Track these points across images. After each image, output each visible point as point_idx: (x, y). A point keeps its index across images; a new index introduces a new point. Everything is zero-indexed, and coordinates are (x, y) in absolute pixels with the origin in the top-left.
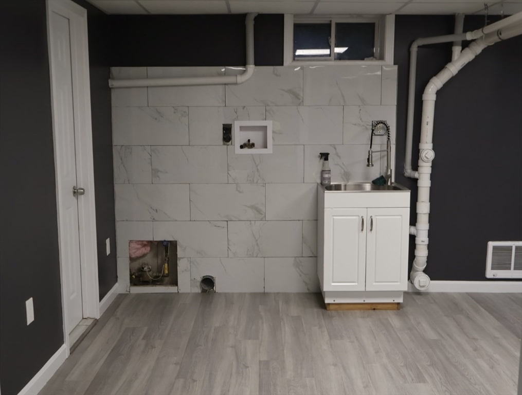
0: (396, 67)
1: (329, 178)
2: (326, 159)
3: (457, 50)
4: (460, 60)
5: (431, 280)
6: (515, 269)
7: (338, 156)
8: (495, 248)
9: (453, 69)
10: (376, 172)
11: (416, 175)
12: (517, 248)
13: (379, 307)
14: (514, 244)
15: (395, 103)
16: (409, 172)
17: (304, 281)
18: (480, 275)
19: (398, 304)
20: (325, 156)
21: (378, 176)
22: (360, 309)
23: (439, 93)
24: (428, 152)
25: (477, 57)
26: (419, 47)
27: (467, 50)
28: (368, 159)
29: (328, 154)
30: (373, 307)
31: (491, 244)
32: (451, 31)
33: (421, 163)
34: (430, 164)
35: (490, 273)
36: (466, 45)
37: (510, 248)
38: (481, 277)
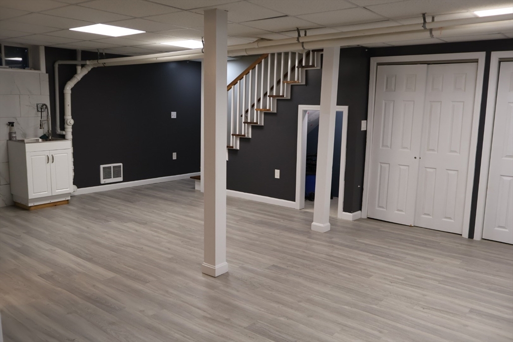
0: (48, 74)
1: (15, 137)
2: (13, 126)
3: (79, 68)
4: (81, 73)
5: (78, 188)
6: (114, 177)
7: (19, 124)
8: (104, 168)
9: (78, 77)
10: (41, 132)
11: (64, 133)
12: (114, 167)
13: (58, 203)
14: (112, 165)
15: (48, 94)
16: (59, 131)
17: (3, 200)
18: (98, 183)
19: (68, 200)
20: (11, 124)
21: (42, 135)
22: (47, 207)
23: (72, 89)
24: (70, 120)
25: (89, 72)
26: (59, 65)
27: (84, 68)
28: (41, 125)
29: (14, 123)
30: (55, 204)
31: (102, 166)
32: (75, 59)
33: (66, 126)
34: (71, 127)
35: (102, 181)
36: (83, 66)
37: (110, 168)
38: (99, 184)
